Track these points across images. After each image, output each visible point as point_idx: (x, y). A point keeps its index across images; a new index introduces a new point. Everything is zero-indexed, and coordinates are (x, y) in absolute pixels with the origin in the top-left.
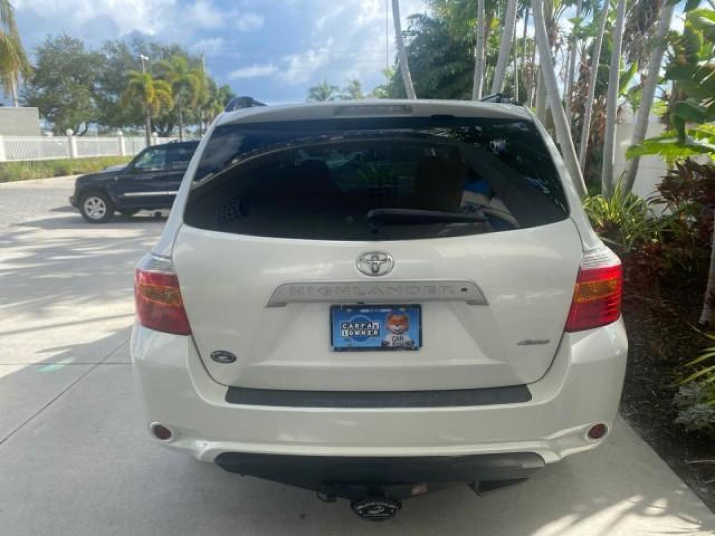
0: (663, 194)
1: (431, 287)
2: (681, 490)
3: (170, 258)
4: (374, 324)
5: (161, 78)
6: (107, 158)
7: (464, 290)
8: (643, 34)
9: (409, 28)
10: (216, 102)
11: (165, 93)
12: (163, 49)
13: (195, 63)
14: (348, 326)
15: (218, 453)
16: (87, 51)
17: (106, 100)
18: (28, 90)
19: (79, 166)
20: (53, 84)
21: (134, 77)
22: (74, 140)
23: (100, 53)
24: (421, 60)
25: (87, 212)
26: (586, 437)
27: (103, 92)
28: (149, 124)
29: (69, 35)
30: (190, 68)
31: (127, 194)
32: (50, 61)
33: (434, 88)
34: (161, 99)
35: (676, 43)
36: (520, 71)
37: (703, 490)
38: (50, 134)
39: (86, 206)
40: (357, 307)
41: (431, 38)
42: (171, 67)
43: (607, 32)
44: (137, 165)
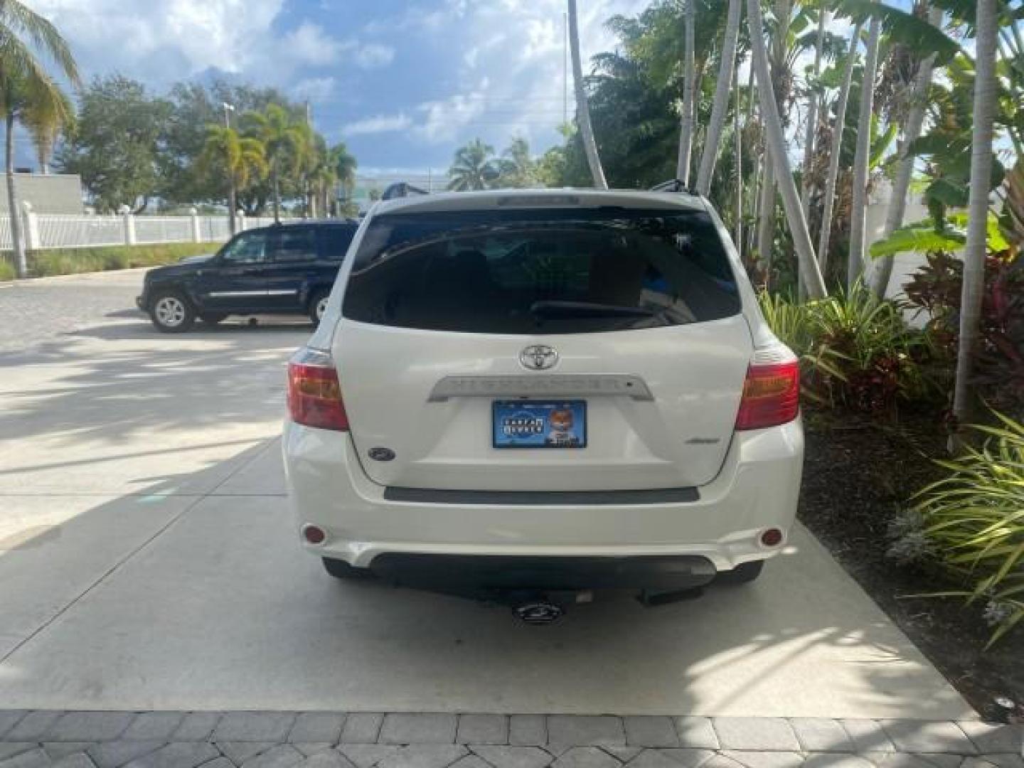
0: (911, 297)
1: (595, 381)
2: (883, 623)
3: (329, 351)
4: (538, 420)
5: (251, 134)
6: (175, 245)
7: (629, 384)
8: (907, 83)
9: (594, 71)
10: (326, 168)
11: (256, 155)
12: (253, 95)
13: (298, 113)
14: (511, 421)
15: (374, 554)
16: (149, 97)
17: (173, 165)
18: (66, 150)
19: (139, 256)
20: (99, 141)
21: (214, 133)
22: (132, 220)
23: (168, 99)
24: (611, 116)
25: (159, 316)
26: (760, 543)
27: (169, 154)
28: (233, 199)
29: (124, 75)
30: (290, 121)
31: (214, 294)
32: (97, 111)
33: (625, 154)
34: (251, 165)
35: (942, 100)
36: (743, 132)
37: (909, 624)
38: (91, 210)
39: (159, 309)
40: (520, 403)
41: (624, 85)
42: (265, 120)
43: (856, 83)
44: (228, 255)
